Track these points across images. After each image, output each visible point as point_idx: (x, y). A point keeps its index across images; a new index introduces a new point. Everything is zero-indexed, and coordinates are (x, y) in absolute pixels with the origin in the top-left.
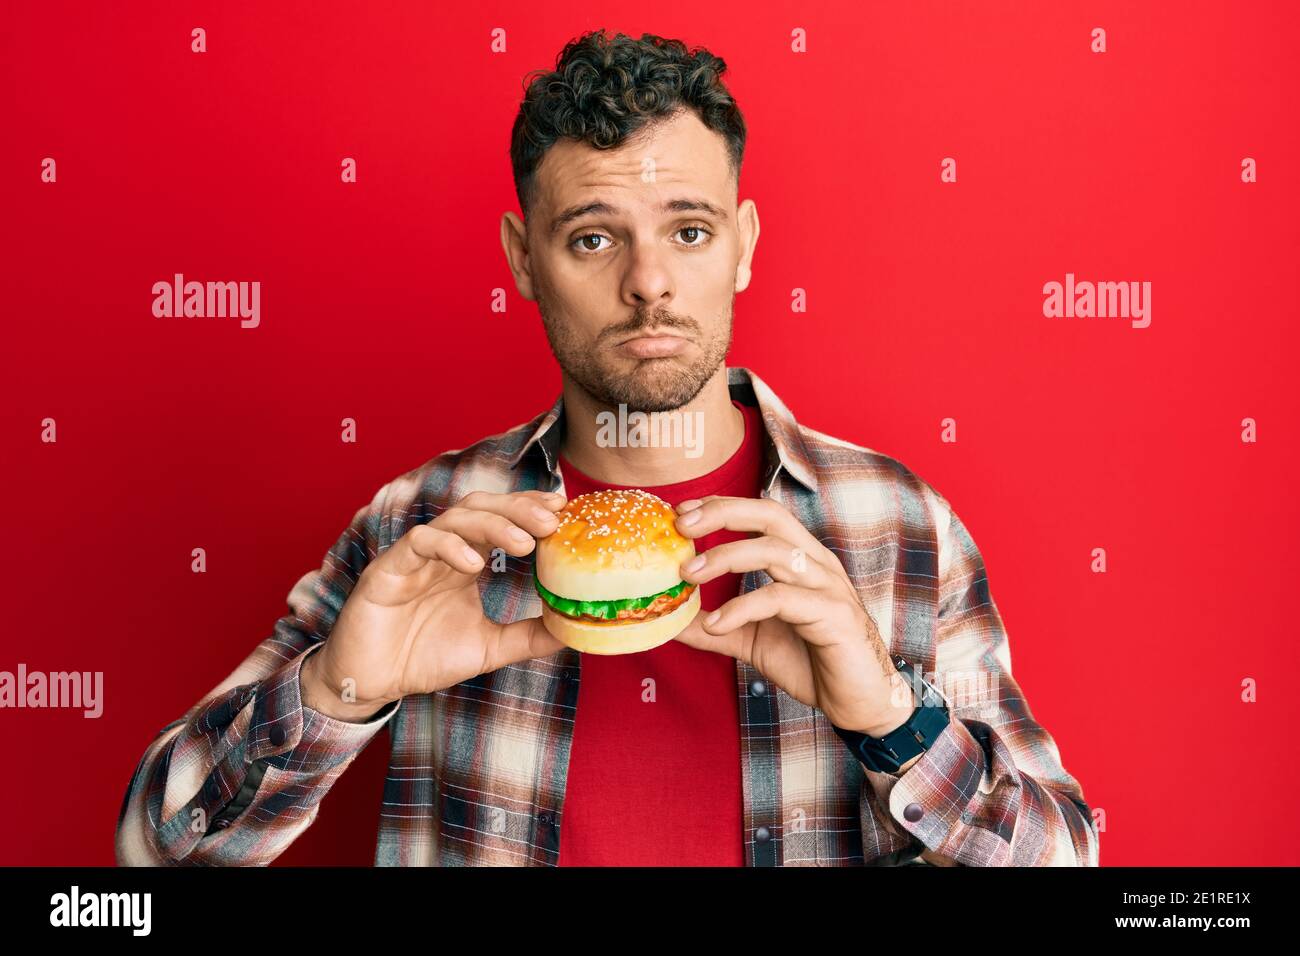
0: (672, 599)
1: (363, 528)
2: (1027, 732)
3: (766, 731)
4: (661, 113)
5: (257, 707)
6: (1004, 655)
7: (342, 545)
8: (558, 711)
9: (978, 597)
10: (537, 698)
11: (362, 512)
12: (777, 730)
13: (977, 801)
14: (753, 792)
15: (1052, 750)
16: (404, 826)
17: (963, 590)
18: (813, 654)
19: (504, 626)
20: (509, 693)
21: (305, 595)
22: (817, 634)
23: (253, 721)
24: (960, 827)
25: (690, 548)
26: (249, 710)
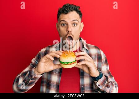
0: (74, 62)
1: (40, 54)
2: (111, 76)
3: (83, 76)
4: (72, 11)
5: (29, 73)
6: (108, 68)
7: (37, 55)
8: (60, 74)
9: (106, 62)
10: (57, 72)
11: (40, 52)
12: (84, 76)
13: (106, 84)
14: (81, 83)
15: (113, 78)
16: (43, 86)
17: (104, 61)
18: (89, 69)
19: (55, 65)
20: (55, 72)
21: (33, 61)
22: (89, 66)
23: (29, 75)
24: (104, 87)
25: (76, 57)
26: (28, 73)
